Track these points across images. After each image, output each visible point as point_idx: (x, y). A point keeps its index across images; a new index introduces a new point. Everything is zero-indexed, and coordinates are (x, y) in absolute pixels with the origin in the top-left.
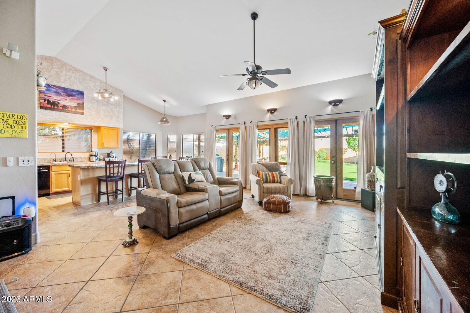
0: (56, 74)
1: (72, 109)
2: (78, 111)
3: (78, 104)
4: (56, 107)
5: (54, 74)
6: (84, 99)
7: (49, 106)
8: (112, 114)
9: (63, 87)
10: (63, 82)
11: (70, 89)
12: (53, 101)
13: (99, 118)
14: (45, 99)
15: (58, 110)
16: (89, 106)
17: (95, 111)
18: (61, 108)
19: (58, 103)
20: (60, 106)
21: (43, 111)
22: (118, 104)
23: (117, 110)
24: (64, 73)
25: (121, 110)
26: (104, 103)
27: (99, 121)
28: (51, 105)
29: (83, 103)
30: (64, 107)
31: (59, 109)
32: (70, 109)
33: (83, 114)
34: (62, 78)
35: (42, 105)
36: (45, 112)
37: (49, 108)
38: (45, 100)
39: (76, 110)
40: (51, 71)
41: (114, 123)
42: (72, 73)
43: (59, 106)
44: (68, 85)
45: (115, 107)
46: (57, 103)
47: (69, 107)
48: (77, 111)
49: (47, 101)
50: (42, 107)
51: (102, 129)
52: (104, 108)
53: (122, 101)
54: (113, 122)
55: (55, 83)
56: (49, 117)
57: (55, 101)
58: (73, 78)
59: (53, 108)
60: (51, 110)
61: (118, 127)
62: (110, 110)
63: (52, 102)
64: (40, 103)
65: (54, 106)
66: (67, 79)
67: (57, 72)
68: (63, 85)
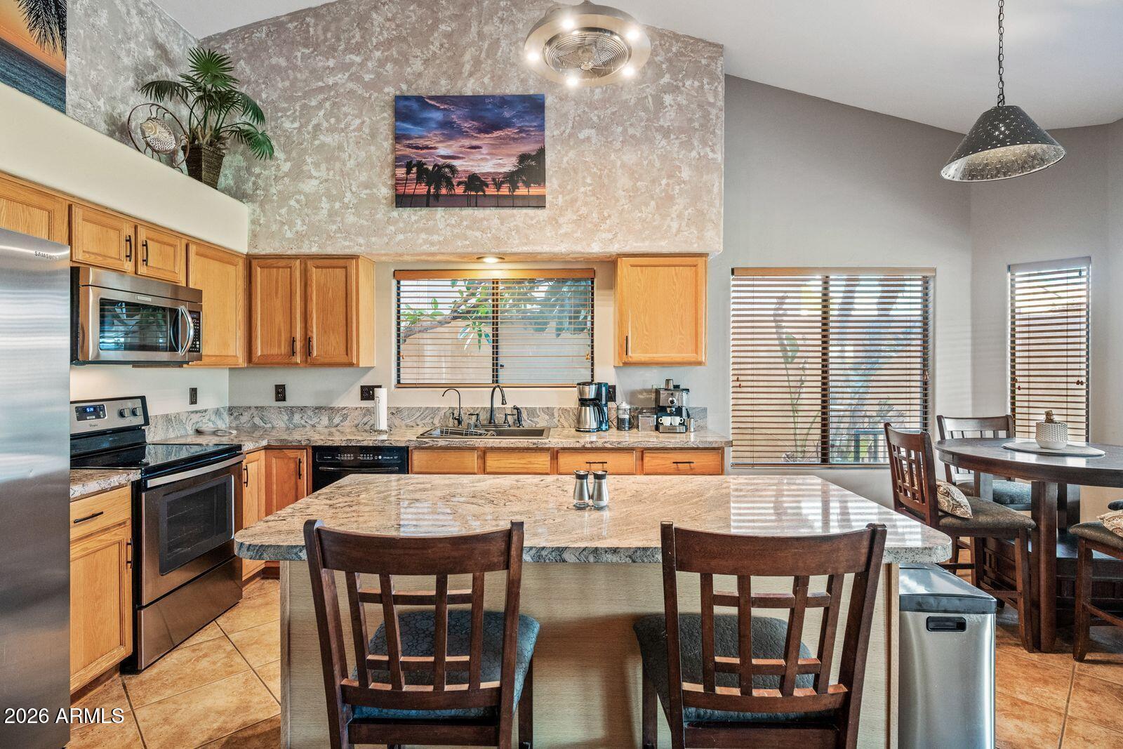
0: (446, 45)
1: (498, 186)
2: (523, 191)
3: (523, 158)
4: (444, 191)
5: (442, 45)
6: (547, 133)
7: (422, 189)
8: (668, 185)
9: (470, 94)
10: (471, 75)
11: (493, 97)
12: (435, 166)
13: (606, 214)
14: (411, 162)
15: (452, 202)
16: (565, 159)
17: (589, 180)
18: (459, 190)
19: (452, 168)
20: (459, 183)
21: (407, 213)
22: (696, 125)
23: (694, 154)
24: (474, 29)
25: (713, 151)
26: (631, 131)
27: (609, 231)
28: (429, 184)
29: (542, 152)
30: (475, 181)
31: (455, 195)
32: (491, 191)
33: (539, 202)
34: (467, 57)
35: (401, 190)
36: (414, 218)
37: (423, 195)
38: (409, 167)
39: (514, 187)
40: (431, 39)
41: (679, 231)
42: (502, 20)
43: (455, 182)
44: (486, 80)
45: (681, 143)
46: (447, 170)
47: (489, 181)
48: (518, 192)
49: (414, 170)
50: (402, 200)
51: (624, 267)
52: (630, 157)
53: (721, 103)
54: (675, 225)
55: (444, 88)
56: (423, 236)
57: (441, 161)
58: (503, 43)
59: (434, 195)
60: (428, 206)
61: (695, 248)
62: (657, 164)
63: (430, 168)
64: (398, 183)
65: (438, 188)
66: (483, 55)
67: (449, 36)
68: (470, 87)
